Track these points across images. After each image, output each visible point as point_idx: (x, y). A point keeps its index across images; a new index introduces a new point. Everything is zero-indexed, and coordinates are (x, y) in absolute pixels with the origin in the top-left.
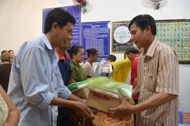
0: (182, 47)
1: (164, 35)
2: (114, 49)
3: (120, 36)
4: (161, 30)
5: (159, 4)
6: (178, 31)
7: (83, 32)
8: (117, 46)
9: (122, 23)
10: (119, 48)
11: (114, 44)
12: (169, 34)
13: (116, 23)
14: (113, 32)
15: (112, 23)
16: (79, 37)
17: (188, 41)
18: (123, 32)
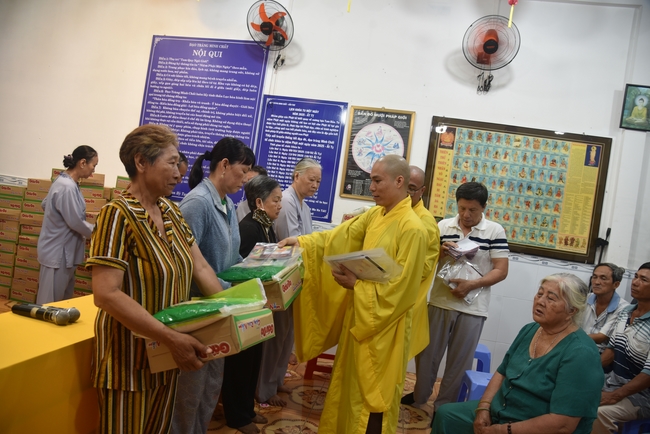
0: (537, 206)
1: (493, 168)
2: (349, 187)
3: (370, 150)
4: (487, 152)
5: (490, 78)
6: (530, 162)
7: (265, 125)
8: (359, 178)
9: (382, 116)
10: (363, 186)
11: (351, 172)
12: (508, 167)
13: (365, 111)
14: (352, 138)
15: (353, 110)
16: (250, 136)
17: (554, 194)
18: (379, 140)
